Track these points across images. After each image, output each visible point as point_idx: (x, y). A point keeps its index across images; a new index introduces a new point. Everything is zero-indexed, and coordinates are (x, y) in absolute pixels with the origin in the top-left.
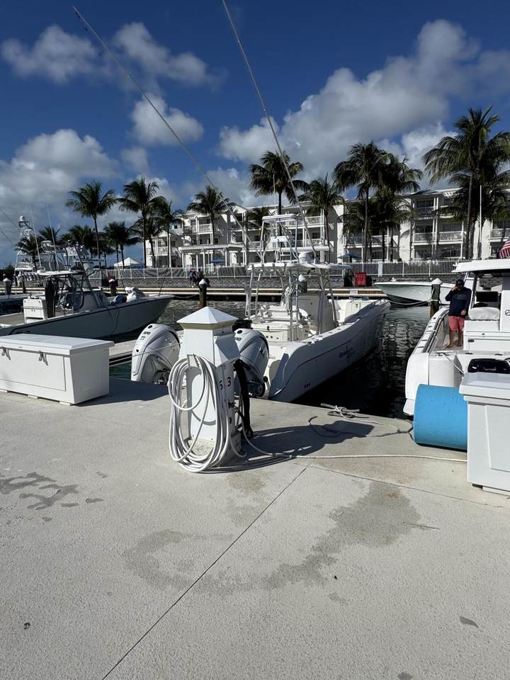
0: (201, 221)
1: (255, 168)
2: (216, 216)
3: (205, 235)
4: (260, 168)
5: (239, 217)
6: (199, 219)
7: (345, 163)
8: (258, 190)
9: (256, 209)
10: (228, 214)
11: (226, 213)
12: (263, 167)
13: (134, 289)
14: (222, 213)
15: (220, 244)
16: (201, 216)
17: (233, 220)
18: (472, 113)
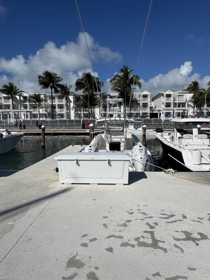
0: (5, 98)
1: (40, 77)
2: (14, 96)
3: (7, 105)
4: (42, 77)
5: (25, 98)
6: (4, 97)
7: (80, 79)
8: (41, 86)
9: (34, 95)
10: (20, 95)
11: (18, 95)
12: (44, 76)
13: (6, 130)
14: (17, 95)
15: (16, 109)
16: (5, 95)
17: (22, 99)
18: (125, 67)
